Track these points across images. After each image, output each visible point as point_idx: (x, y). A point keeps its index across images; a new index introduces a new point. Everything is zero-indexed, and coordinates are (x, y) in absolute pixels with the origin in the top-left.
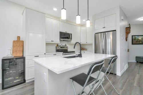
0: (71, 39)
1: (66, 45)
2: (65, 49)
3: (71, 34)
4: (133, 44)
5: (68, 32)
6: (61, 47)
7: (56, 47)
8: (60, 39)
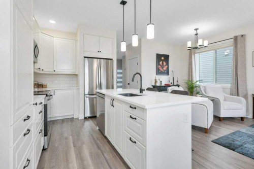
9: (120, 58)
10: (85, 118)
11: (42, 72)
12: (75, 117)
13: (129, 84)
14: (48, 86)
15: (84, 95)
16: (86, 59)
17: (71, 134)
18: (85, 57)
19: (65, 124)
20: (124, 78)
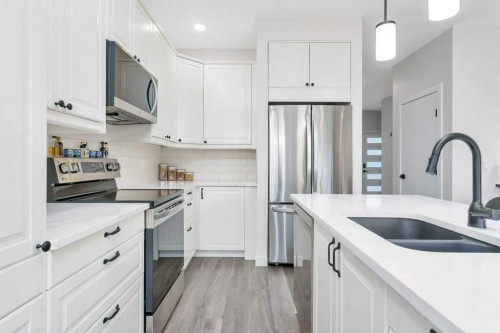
0: (156, 111)
7: (50, 162)
9: (375, 105)
10: (271, 265)
11: (178, 146)
12: (247, 257)
13: (403, 177)
14: (196, 177)
15: (269, 203)
16: (272, 107)
17: (222, 314)
18: (270, 104)
19: (221, 272)
20: (388, 159)
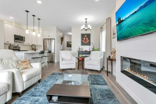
0: (24, 41)
1: (18, 46)
2: (18, 48)
3: (24, 37)
4: (67, 47)
5: (21, 35)
6: (14, 47)
7: (9, 47)
8: (14, 41)
